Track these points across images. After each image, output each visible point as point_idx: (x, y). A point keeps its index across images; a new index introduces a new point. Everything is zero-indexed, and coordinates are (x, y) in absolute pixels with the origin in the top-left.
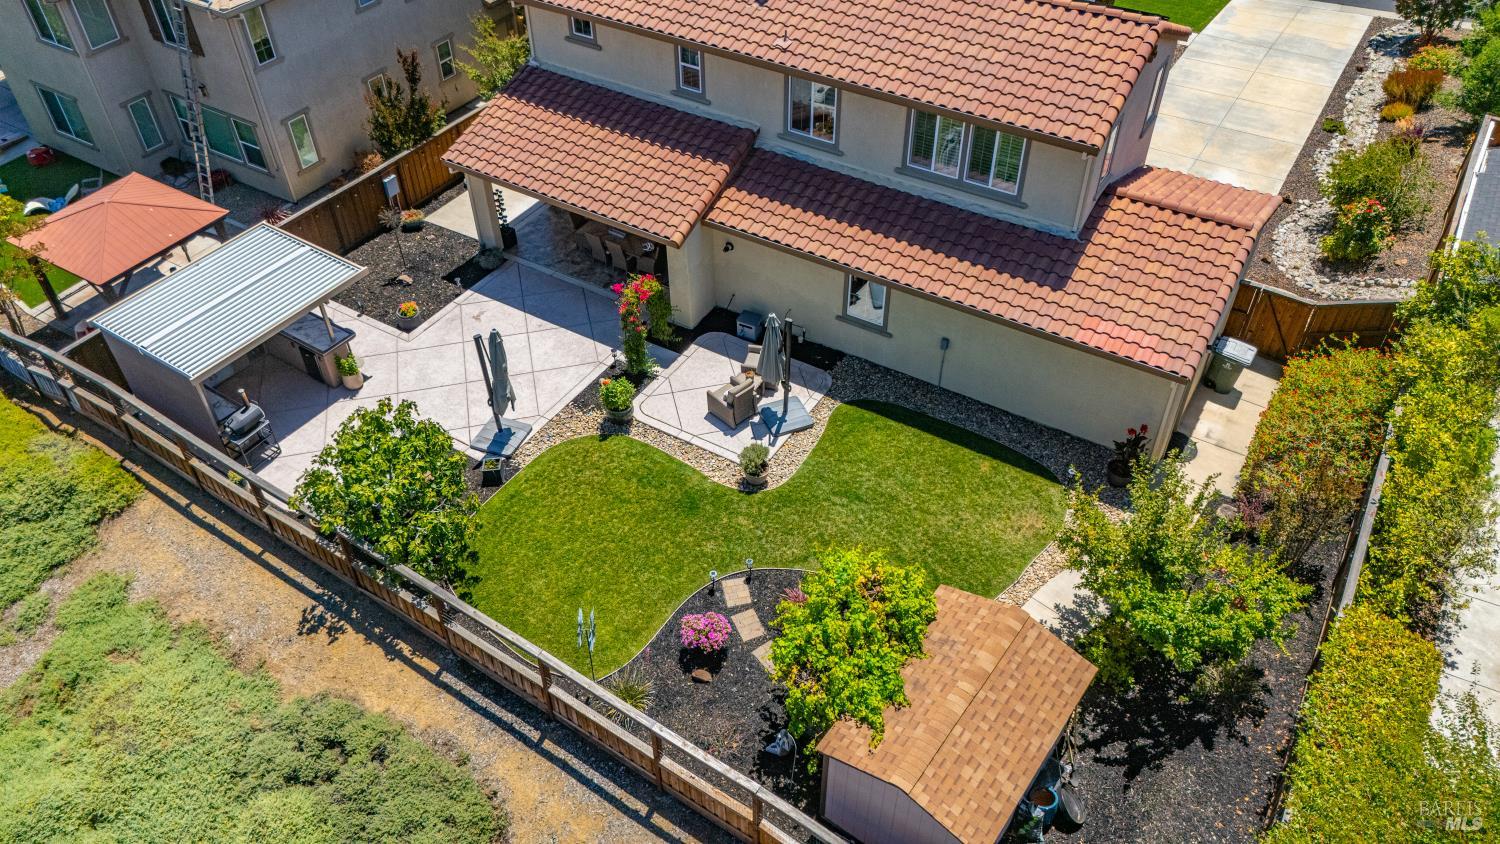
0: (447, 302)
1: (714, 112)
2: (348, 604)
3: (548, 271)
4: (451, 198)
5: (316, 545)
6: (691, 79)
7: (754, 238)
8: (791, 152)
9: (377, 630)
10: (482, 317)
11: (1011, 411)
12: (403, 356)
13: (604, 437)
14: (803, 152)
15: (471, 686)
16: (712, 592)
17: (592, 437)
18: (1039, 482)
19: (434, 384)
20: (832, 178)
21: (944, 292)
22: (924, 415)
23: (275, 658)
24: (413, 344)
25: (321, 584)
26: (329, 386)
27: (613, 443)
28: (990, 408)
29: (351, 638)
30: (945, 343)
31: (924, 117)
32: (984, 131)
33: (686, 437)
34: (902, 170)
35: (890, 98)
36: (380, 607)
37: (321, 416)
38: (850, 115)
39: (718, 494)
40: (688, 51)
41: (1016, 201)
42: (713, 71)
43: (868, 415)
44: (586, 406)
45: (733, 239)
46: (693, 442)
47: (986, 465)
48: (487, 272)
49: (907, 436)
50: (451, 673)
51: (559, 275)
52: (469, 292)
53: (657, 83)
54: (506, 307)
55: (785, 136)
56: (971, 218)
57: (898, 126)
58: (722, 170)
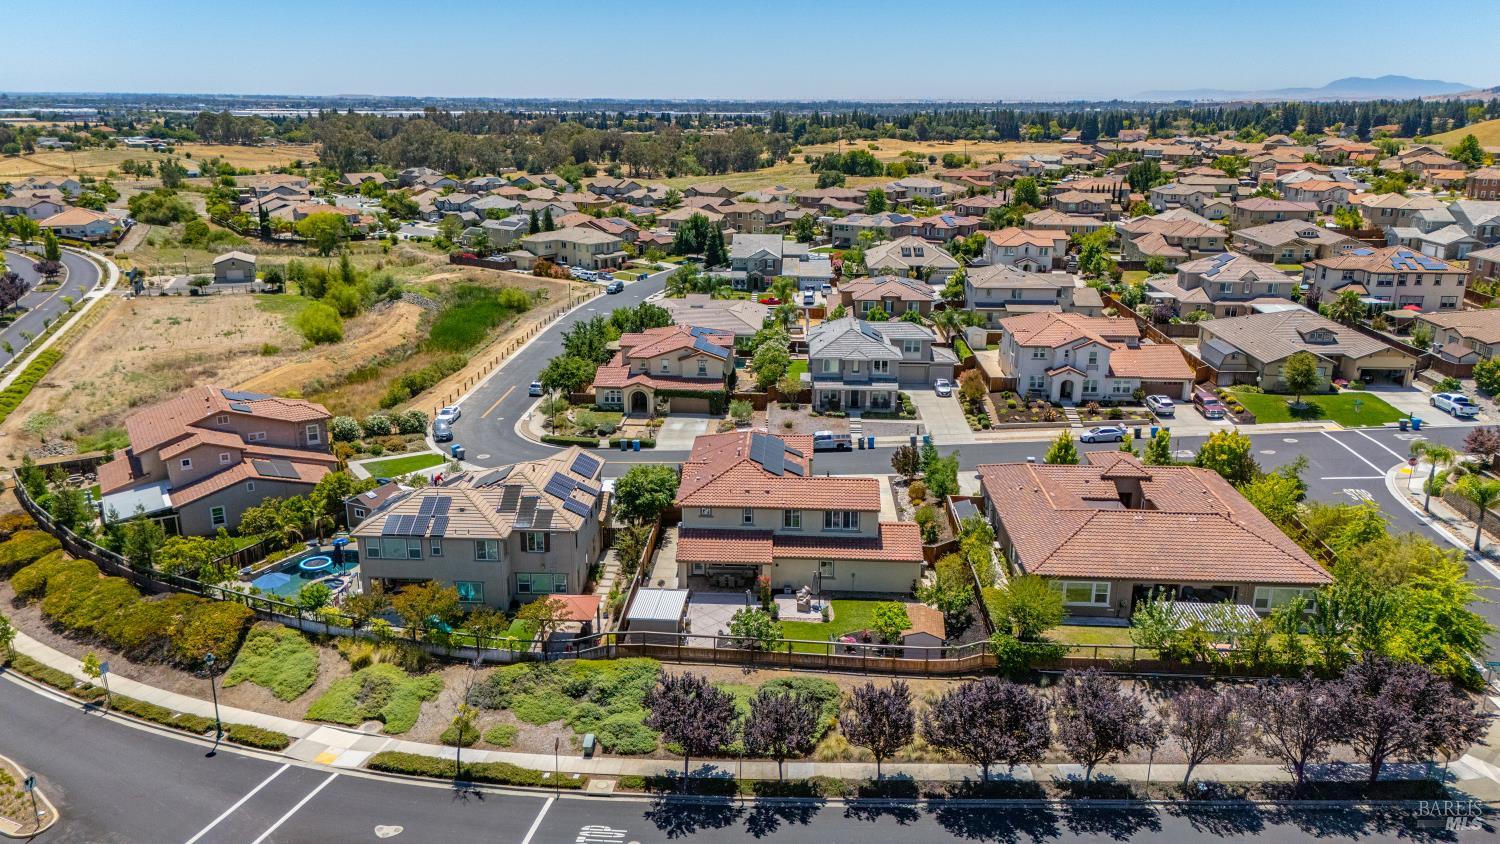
1: (757, 528)
2: (752, 665)
6: (748, 519)
7: (783, 558)
8: (785, 534)
9: (766, 667)
11: (876, 591)
20: (802, 538)
23: (743, 680)
28: (870, 592)
29: (760, 671)
30: (853, 575)
31: (828, 513)
32: (846, 513)
33: (797, 617)
34: (823, 531)
35: (817, 510)
36: (761, 663)
38: (805, 519)
39: (819, 624)
40: (748, 509)
41: (859, 532)
42: (757, 517)
43: (841, 601)
45: (778, 561)
46: (800, 617)
49: (855, 603)
53: (736, 522)
55: (783, 529)
56: (848, 539)
57: (820, 518)
58: (771, 542)
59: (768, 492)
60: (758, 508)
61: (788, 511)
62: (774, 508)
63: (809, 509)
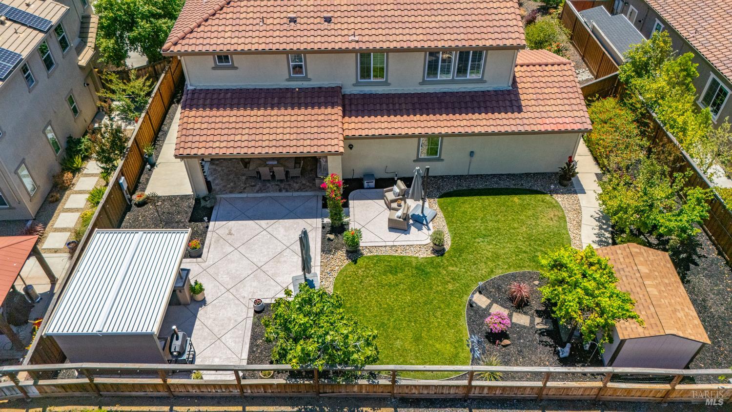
0: (205, 233)
1: (314, 83)
2: (317, 406)
3: (244, 195)
4: (148, 180)
5: (290, 385)
7: (360, 137)
8: (361, 91)
9: (345, 410)
10: (233, 232)
11: (503, 173)
12: (211, 271)
13: (355, 262)
14: (367, 90)
15: (417, 407)
16: (471, 306)
17: (349, 264)
18: (540, 197)
19: (243, 276)
20: (390, 97)
21: (476, 130)
22: (472, 189)
24: (210, 262)
25: (293, 406)
26: (186, 305)
27: (360, 261)
28: (494, 176)
30: (472, 154)
31: (433, 53)
32: (463, 54)
33: (391, 244)
34: (424, 83)
35: (414, 50)
36: (337, 398)
37: (197, 322)
38: (394, 65)
39: (430, 262)
41: (481, 81)
42: (312, 62)
43: (453, 199)
44: (331, 251)
45: (352, 142)
46: (395, 244)
47: (516, 199)
48: (212, 208)
49: (477, 202)
50: (401, 407)
51: (251, 195)
52: (212, 224)
53: (278, 77)
54: (240, 222)
55: (357, 84)
56: (464, 94)
57: (419, 63)
58: (338, 110)
59: (328, 20)
60: (313, 51)
61: (364, 55)
62: (340, 51)
63: (402, 50)
